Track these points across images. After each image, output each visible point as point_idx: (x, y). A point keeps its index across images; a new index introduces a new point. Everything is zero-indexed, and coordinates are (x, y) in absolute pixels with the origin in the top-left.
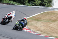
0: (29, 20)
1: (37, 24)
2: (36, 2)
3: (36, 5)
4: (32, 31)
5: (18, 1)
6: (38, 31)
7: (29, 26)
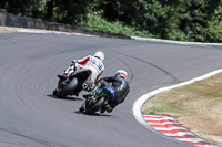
0: (183, 96)
1: (214, 109)
2: (211, 29)
3: (209, 39)
4: (195, 136)
5: (141, 24)
6: (217, 135)
7: (183, 118)
